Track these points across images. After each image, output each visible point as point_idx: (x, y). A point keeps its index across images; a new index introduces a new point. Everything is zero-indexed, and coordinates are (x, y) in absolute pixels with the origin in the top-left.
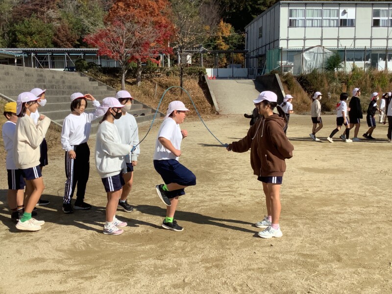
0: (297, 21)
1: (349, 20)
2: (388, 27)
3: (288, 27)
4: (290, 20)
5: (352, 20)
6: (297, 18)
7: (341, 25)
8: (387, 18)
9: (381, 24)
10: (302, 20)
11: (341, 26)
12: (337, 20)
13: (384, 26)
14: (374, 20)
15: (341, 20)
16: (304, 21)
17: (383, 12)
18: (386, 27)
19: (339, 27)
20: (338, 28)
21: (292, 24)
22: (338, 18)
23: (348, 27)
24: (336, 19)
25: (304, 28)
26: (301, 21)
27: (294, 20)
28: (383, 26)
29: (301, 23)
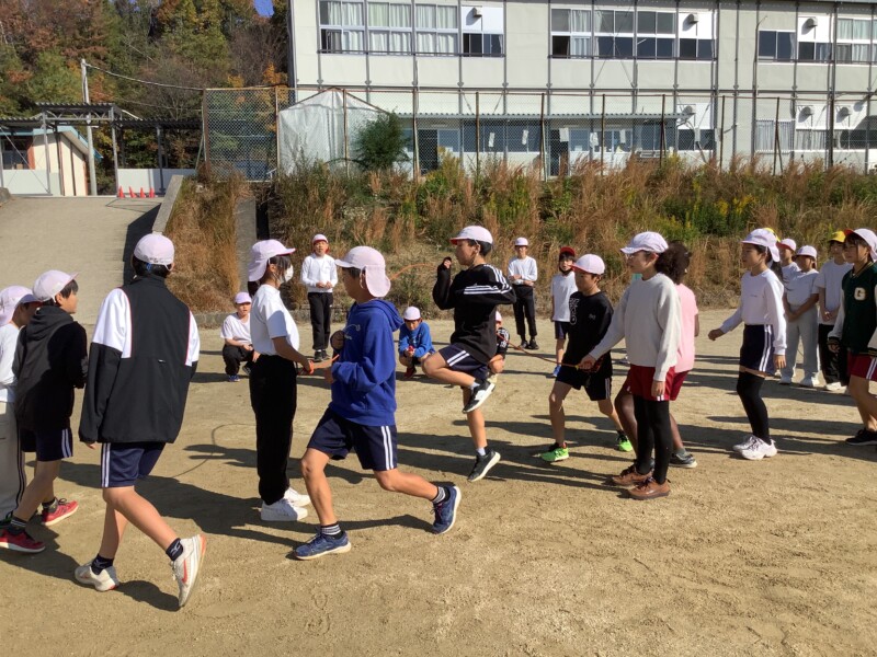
0: (343, 36)
1: (487, 36)
2: (593, 58)
3: (319, 52)
4: (324, 31)
5: (496, 38)
6: (342, 28)
7: (466, 49)
8: (589, 34)
9: (573, 51)
10: (358, 31)
11: (467, 53)
12: (455, 35)
13: (583, 57)
14: (554, 37)
15: (466, 36)
16: (365, 34)
17: (577, 15)
18: (588, 57)
19: (460, 56)
20: (457, 59)
21: (328, 43)
22: (456, 31)
23: (487, 55)
24: (452, 35)
25: (364, 57)
26: (356, 34)
27: (334, 32)
28: (577, 56)
29: (355, 42)
